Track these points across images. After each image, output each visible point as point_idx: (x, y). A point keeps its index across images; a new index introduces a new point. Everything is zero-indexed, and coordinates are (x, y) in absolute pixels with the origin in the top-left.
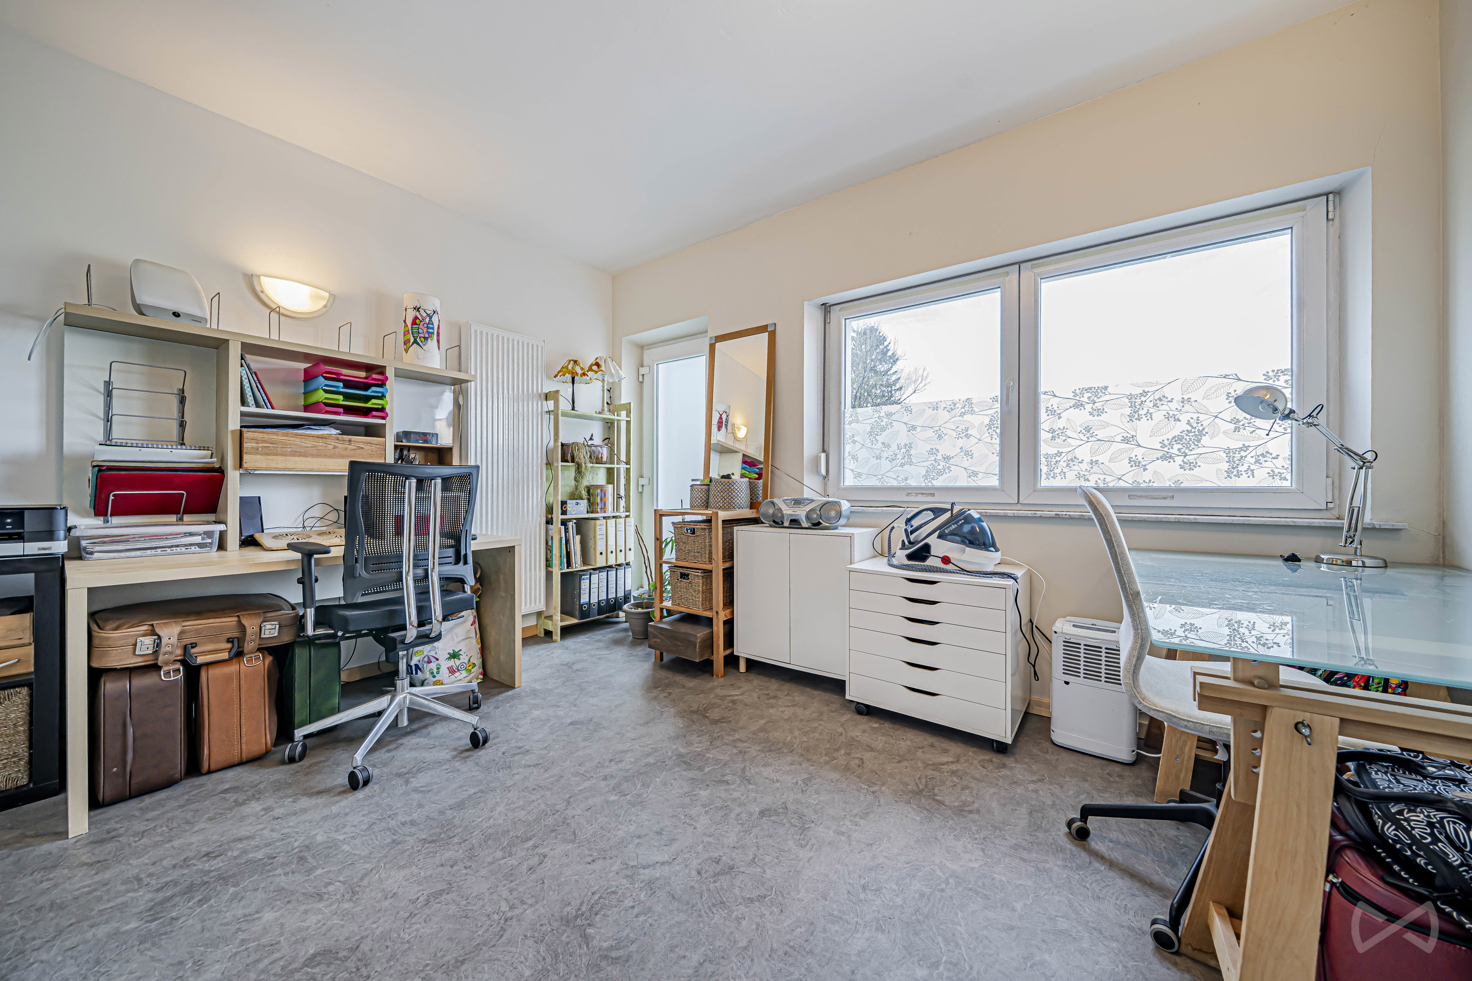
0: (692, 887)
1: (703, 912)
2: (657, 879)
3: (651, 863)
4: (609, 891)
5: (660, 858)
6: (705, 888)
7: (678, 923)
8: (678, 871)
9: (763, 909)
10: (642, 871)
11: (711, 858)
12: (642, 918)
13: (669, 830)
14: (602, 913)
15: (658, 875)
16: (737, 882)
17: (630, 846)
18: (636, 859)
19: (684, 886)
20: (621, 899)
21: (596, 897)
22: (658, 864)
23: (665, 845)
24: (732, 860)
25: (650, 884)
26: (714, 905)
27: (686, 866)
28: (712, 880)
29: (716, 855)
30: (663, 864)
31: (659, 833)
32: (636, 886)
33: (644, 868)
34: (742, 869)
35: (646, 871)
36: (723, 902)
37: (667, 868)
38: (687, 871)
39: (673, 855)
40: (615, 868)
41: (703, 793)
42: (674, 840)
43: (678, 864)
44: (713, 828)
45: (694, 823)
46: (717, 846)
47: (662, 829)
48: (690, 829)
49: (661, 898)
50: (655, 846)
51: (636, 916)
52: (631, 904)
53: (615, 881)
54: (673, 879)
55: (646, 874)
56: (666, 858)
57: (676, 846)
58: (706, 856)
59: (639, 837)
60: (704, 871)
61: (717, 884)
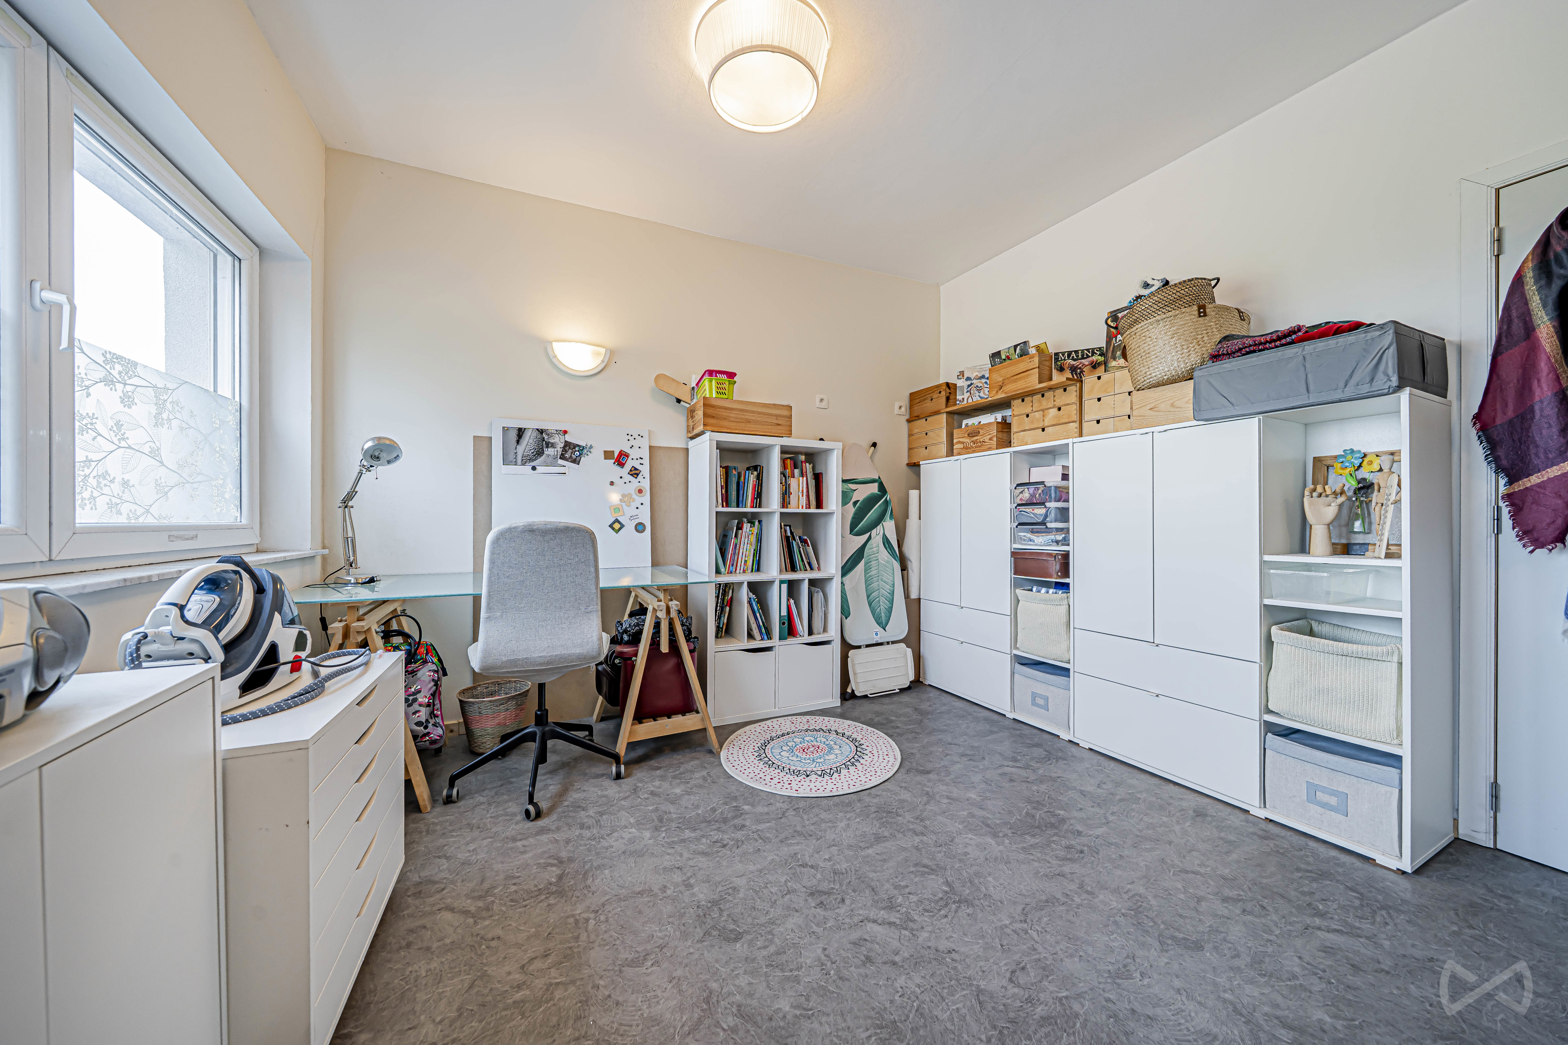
0: (854, 891)
1: (853, 872)
2: (884, 909)
3: (886, 926)
4: (931, 914)
5: (876, 928)
6: (844, 887)
7: (875, 873)
8: (861, 908)
9: (807, 860)
10: (898, 922)
11: (826, 909)
12: (903, 884)
13: (856, 960)
14: (937, 898)
15: (882, 912)
16: (815, 882)
17: (906, 955)
18: (902, 937)
19: (861, 894)
20: (919, 903)
21: (943, 912)
22: (880, 922)
23: (866, 940)
24: (806, 900)
25: (891, 907)
26: (843, 874)
27: (852, 911)
28: (835, 891)
29: (818, 910)
30: (875, 921)
31: (869, 959)
32: (905, 909)
33: (895, 923)
34: (804, 889)
35: (892, 919)
36: (835, 873)
37: (872, 915)
38: (853, 906)
39: (861, 926)
40: (925, 935)
41: (784, 1005)
42: (854, 944)
43: (860, 915)
44: (805, 941)
45: (823, 958)
46: (812, 919)
47: (864, 964)
48: (831, 951)
49: (884, 892)
50: (878, 944)
51: (907, 886)
52: (911, 896)
53: (925, 921)
54: (869, 904)
55: (894, 917)
56: (870, 926)
57: (855, 935)
58: (828, 913)
59: (894, 963)
60: (838, 900)
61: (833, 886)
